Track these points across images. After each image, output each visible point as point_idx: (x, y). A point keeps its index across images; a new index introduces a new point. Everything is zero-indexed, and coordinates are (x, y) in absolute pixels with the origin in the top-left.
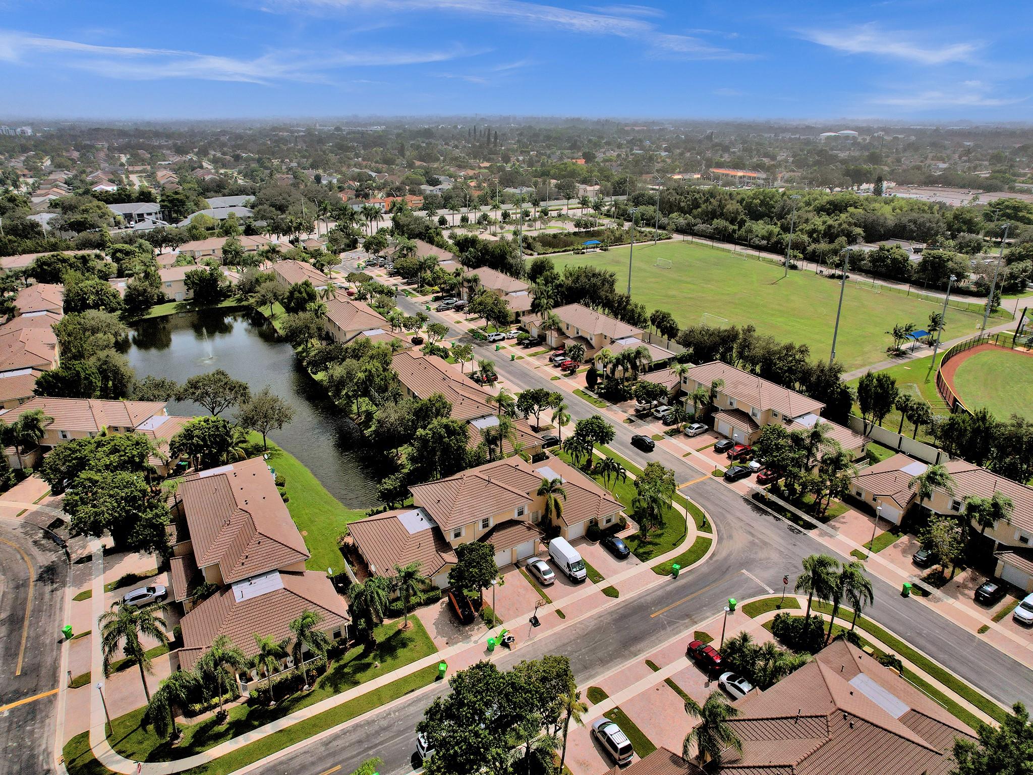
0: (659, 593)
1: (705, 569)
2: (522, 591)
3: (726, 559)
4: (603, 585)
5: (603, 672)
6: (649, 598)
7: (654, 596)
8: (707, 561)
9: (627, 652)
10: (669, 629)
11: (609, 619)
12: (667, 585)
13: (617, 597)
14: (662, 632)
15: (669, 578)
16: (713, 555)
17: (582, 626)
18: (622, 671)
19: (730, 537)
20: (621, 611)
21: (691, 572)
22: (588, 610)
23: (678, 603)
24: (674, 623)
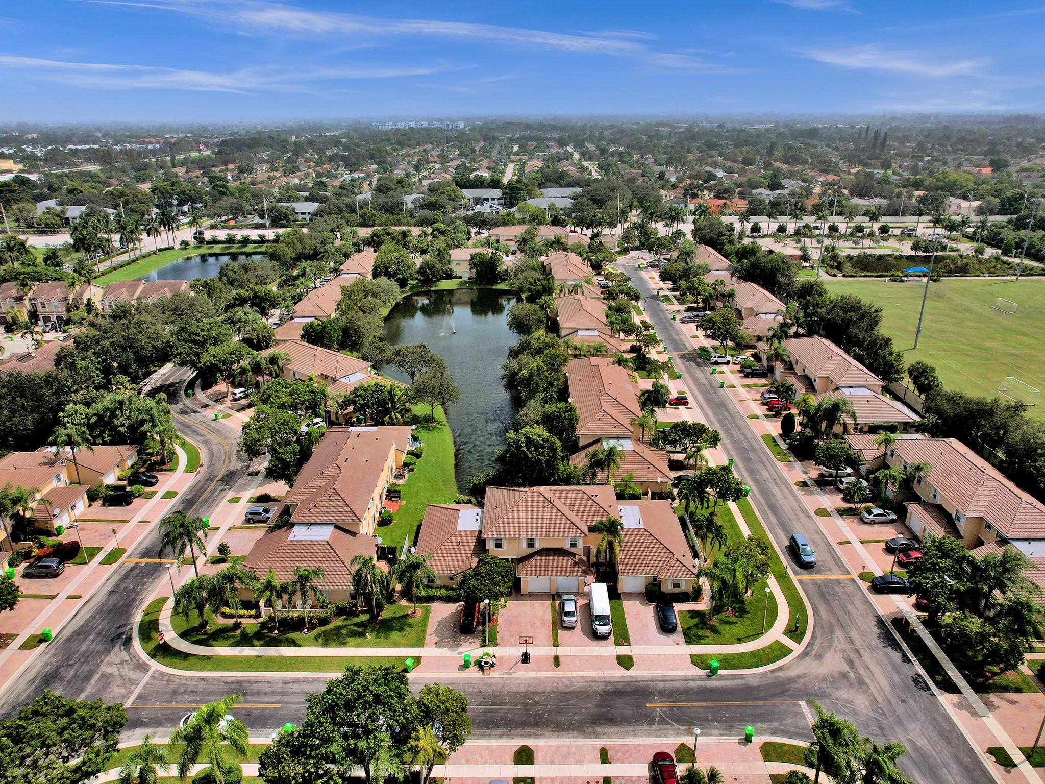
0: (677, 684)
1: (754, 682)
2: (538, 623)
3: (792, 680)
4: (623, 650)
5: (550, 737)
6: (661, 685)
7: (669, 685)
8: (765, 673)
9: (590, 730)
10: (655, 727)
11: (602, 687)
12: (693, 680)
13: (628, 669)
14: (645, 727)
15: (703, 673)
16: (780, 669)
17: (568, 683)
18: (569, 747)
19: (819, 657)
20: (619, 686)
21: (734, 677)
22: (587, 670)
23: (689, 704)
24: (667, 723)
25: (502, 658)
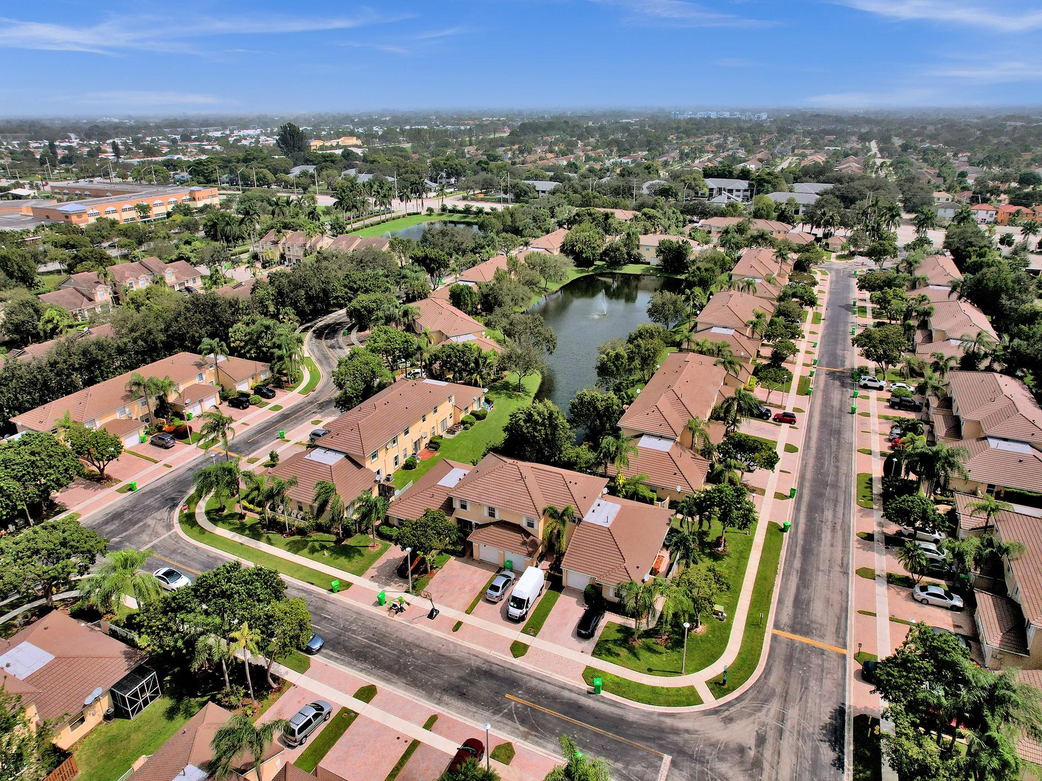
0: (550, 688)
1: (631, 717)
2: (467, 588)
3: (676, 731)
4: (525, 639)
5: (399, 687)
6: (534, 682)
7: (542, 686)
8: (652, 713)
9: (438, 696)
10: (497, 717)
11: (479, 663)
12: (570, 690)
13: (516, 656)
14: (488, 714)
15: (585, 687)
16: (672, 715)
17: (452, 648)
18: (409, 701)
19: (729, 720)
20: (495, 668)
21: (615, 704)
22: (478, 644)
23: (547, 711)
24: (512, 719)
25: (414, 607)
